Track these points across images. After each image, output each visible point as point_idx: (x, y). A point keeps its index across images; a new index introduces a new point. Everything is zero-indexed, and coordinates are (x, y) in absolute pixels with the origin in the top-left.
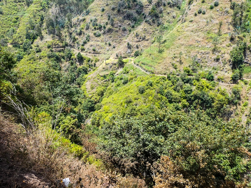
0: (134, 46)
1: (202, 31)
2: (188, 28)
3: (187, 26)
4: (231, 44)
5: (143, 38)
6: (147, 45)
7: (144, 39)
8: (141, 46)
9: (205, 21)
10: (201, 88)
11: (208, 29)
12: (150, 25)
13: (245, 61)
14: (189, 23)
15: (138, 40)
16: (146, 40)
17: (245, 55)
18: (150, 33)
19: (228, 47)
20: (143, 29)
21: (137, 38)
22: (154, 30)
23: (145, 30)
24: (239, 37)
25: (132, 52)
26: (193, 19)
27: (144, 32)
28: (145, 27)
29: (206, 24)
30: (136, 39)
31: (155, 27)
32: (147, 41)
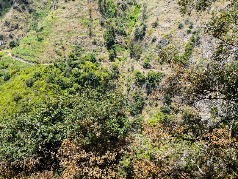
0: (7, 36)
1: (75, 17)
2: (62, 15)
3: (61, 13)
4: (103, 28)
5: (15, 27)
6: (22, 33)
7: (17, 27)
8: (16, 36)
9: (76, 7)
10: (87, 70)
11: (80, 15)
12: (21, 11)
13: (116, 42)
14: (62, 9)
15: (9, 29)
16: (20, 29)
17: (114, 37)
18: (23, 20)
19: (101, 31)
20: (13, 17)
21: (8, 27)
22: (27, 17)
23: (16, 18)
24: (107, 22)
25: (5, 43)
26: (65, 6)
27: (15, 20)
28: (15, 14)
29: (77, 10)
30: (6, 28)
31: (26, 14)
32: (22, 29)
